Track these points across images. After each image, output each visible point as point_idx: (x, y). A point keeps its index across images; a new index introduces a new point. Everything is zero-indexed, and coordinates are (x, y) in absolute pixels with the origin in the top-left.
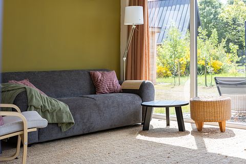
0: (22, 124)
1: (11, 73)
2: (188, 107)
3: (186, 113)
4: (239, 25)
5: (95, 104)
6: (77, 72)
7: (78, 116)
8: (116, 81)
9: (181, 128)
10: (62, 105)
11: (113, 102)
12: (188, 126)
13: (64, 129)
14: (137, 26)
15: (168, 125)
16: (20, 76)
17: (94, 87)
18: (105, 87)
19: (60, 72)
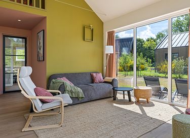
0: (61, 102)
1: (58, 74)
2: (133, 91)
3: (132, 93)
4: (152, 50)
5: (93, 89)
6: (86, 73)
7: (86, 94)
8: (102, 77)
9: (130, 100)
10: (79, 89)
11: (101, 88)
12: (133, 99)
13: (80, 100)
14: (111, 54)
15: (124, 97)
16: (62, 75)
17: (93, 80)
18: (97, 80)
19: (78, 73)
